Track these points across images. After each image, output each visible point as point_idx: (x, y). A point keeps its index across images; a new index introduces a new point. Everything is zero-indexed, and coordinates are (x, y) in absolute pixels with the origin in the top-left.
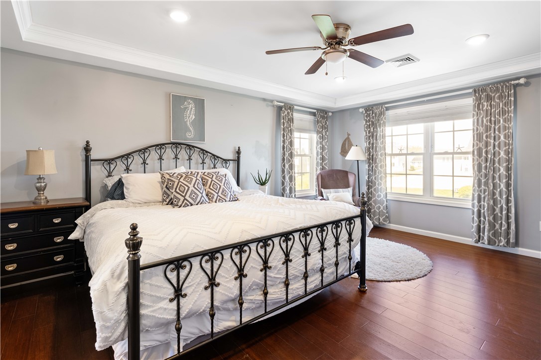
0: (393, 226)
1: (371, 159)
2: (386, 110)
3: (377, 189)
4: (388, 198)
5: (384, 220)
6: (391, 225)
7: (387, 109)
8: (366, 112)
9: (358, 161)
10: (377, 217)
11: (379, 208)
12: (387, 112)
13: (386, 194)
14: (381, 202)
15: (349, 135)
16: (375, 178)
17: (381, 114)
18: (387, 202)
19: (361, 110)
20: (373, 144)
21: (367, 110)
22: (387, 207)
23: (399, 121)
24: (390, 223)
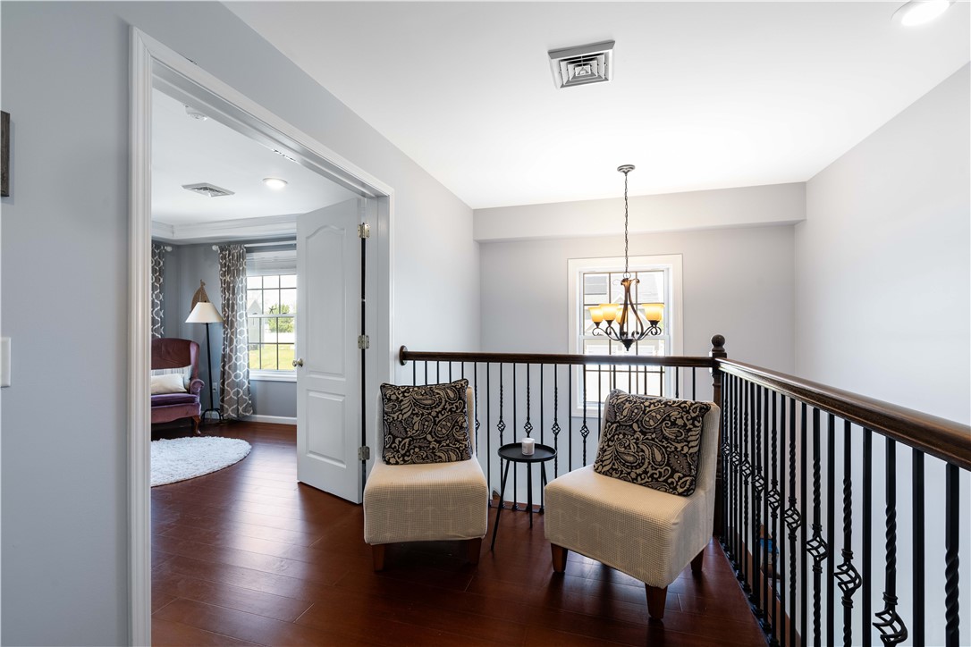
0: (260, 418)
1: (228, 322)
2: (247, 252)
3: (233, 366)
4: (250, 378)
5: (245, 410)
6: (258, 416)
7: (249, 250)
8: (221, 252)
9: (207, 324)
10: (235, 406)
11: (238, 392)
12: (247, 255)
13: (248, 372)
14: (239, 385)
15: (203, 284)
16: (231, 350)
17: (241, 257)
18: (249, 383)
19: (215, 248)
20: (228, 300)
21: (222, 250)
22: (249, 390)
23: (266, 268)
24: (254, 413)
